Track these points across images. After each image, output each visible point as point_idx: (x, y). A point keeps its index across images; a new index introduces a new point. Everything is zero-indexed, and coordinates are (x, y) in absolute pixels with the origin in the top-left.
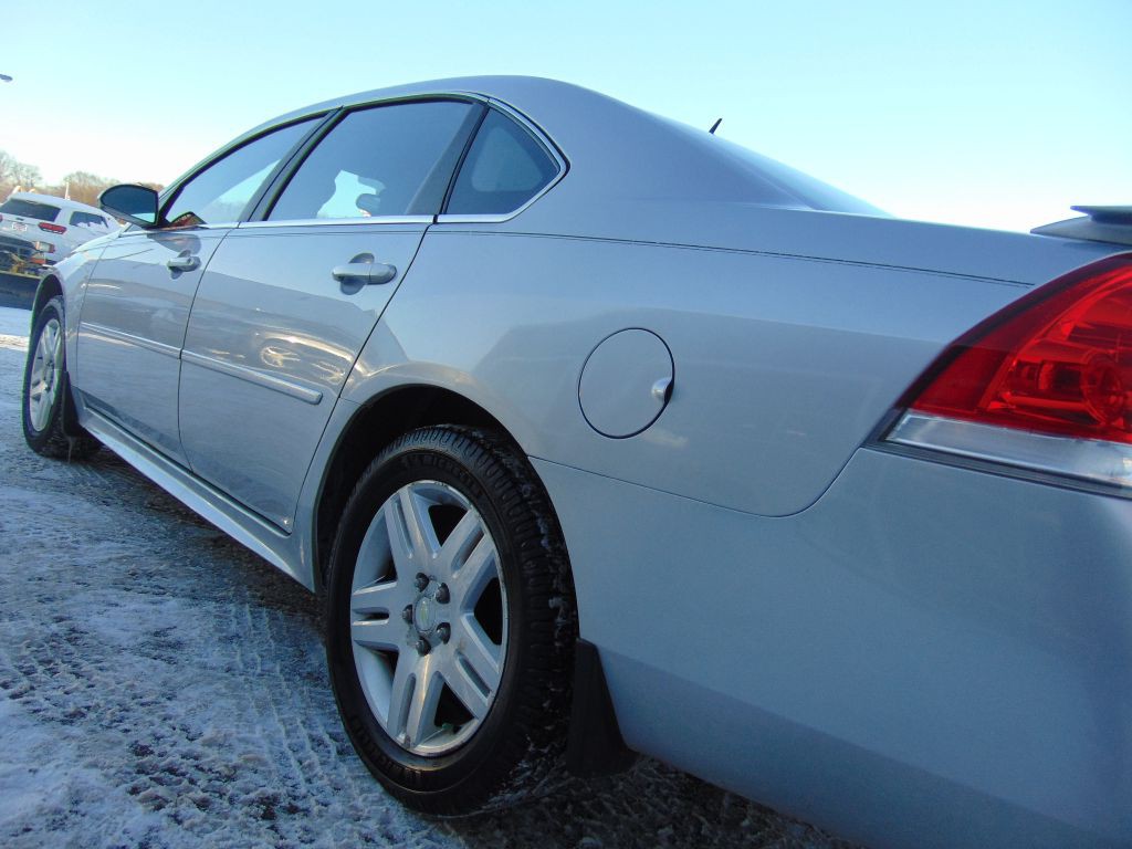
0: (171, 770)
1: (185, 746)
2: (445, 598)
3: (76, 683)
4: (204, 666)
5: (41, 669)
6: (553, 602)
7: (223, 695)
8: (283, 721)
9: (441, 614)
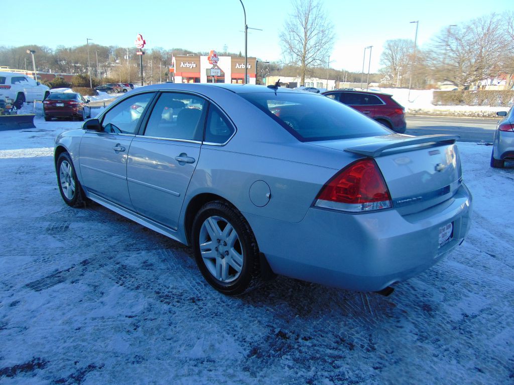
0: (167, 296)
1: (167, 290)
2: (225, 244)
3: (133, 280)
4: (161, 269)
5: (122, 277)
6: (252, 245)
7: (170, 276)
8: (188, 280)
9: (226, 249)
